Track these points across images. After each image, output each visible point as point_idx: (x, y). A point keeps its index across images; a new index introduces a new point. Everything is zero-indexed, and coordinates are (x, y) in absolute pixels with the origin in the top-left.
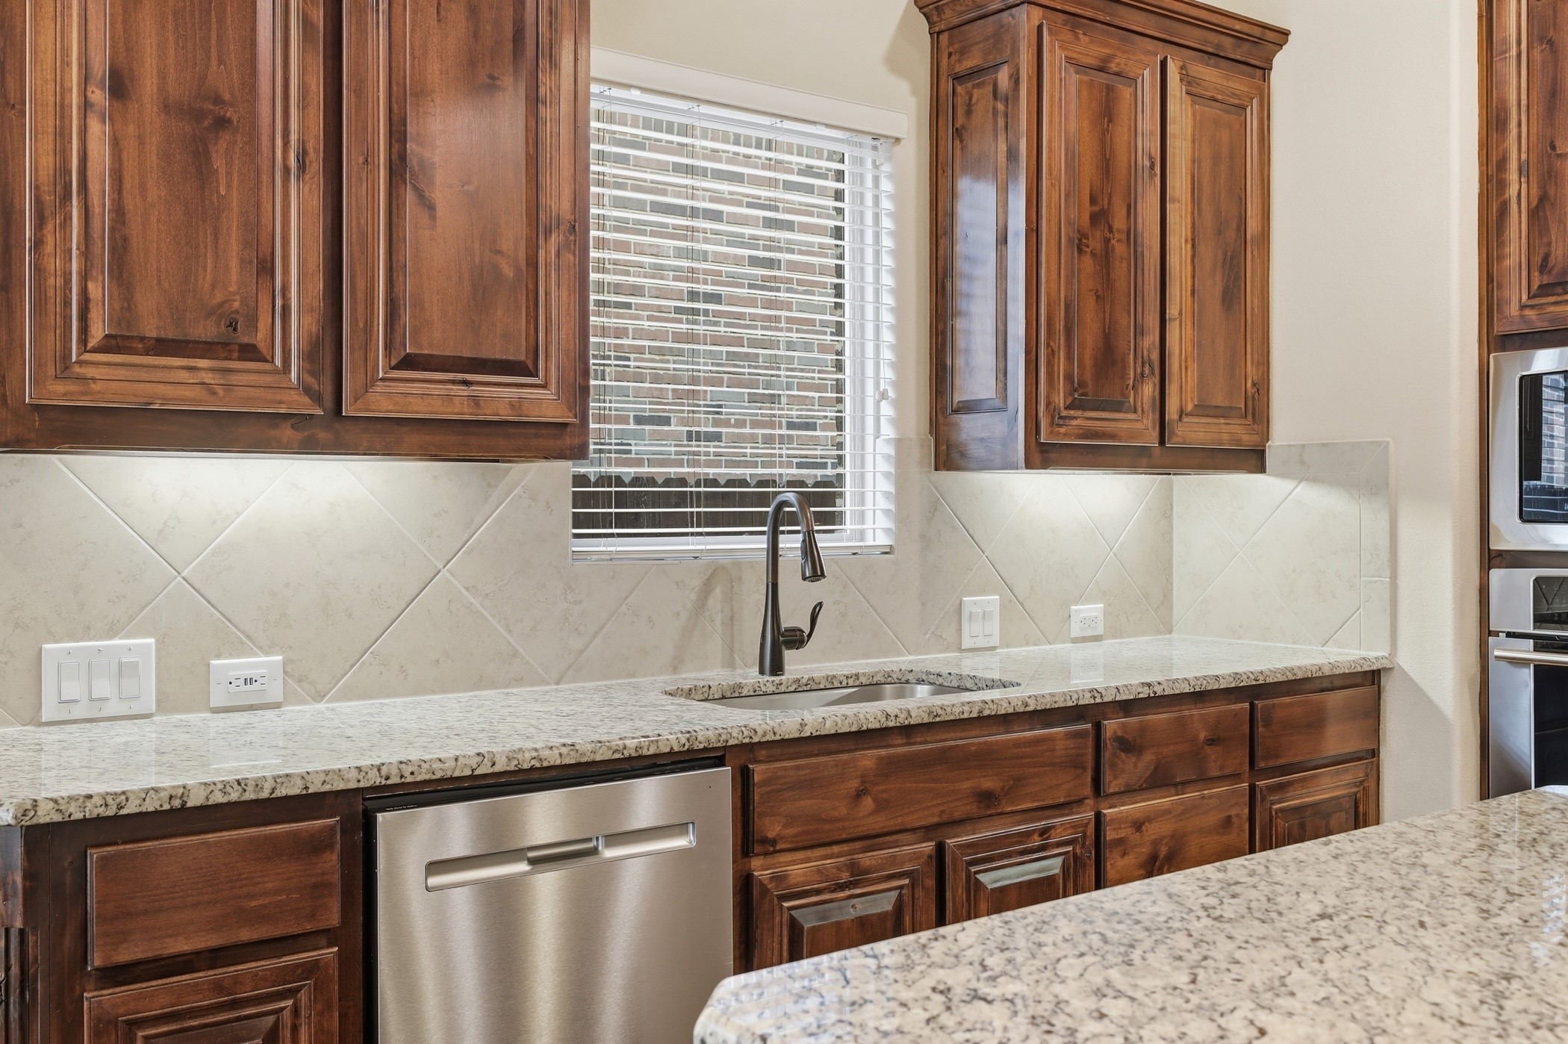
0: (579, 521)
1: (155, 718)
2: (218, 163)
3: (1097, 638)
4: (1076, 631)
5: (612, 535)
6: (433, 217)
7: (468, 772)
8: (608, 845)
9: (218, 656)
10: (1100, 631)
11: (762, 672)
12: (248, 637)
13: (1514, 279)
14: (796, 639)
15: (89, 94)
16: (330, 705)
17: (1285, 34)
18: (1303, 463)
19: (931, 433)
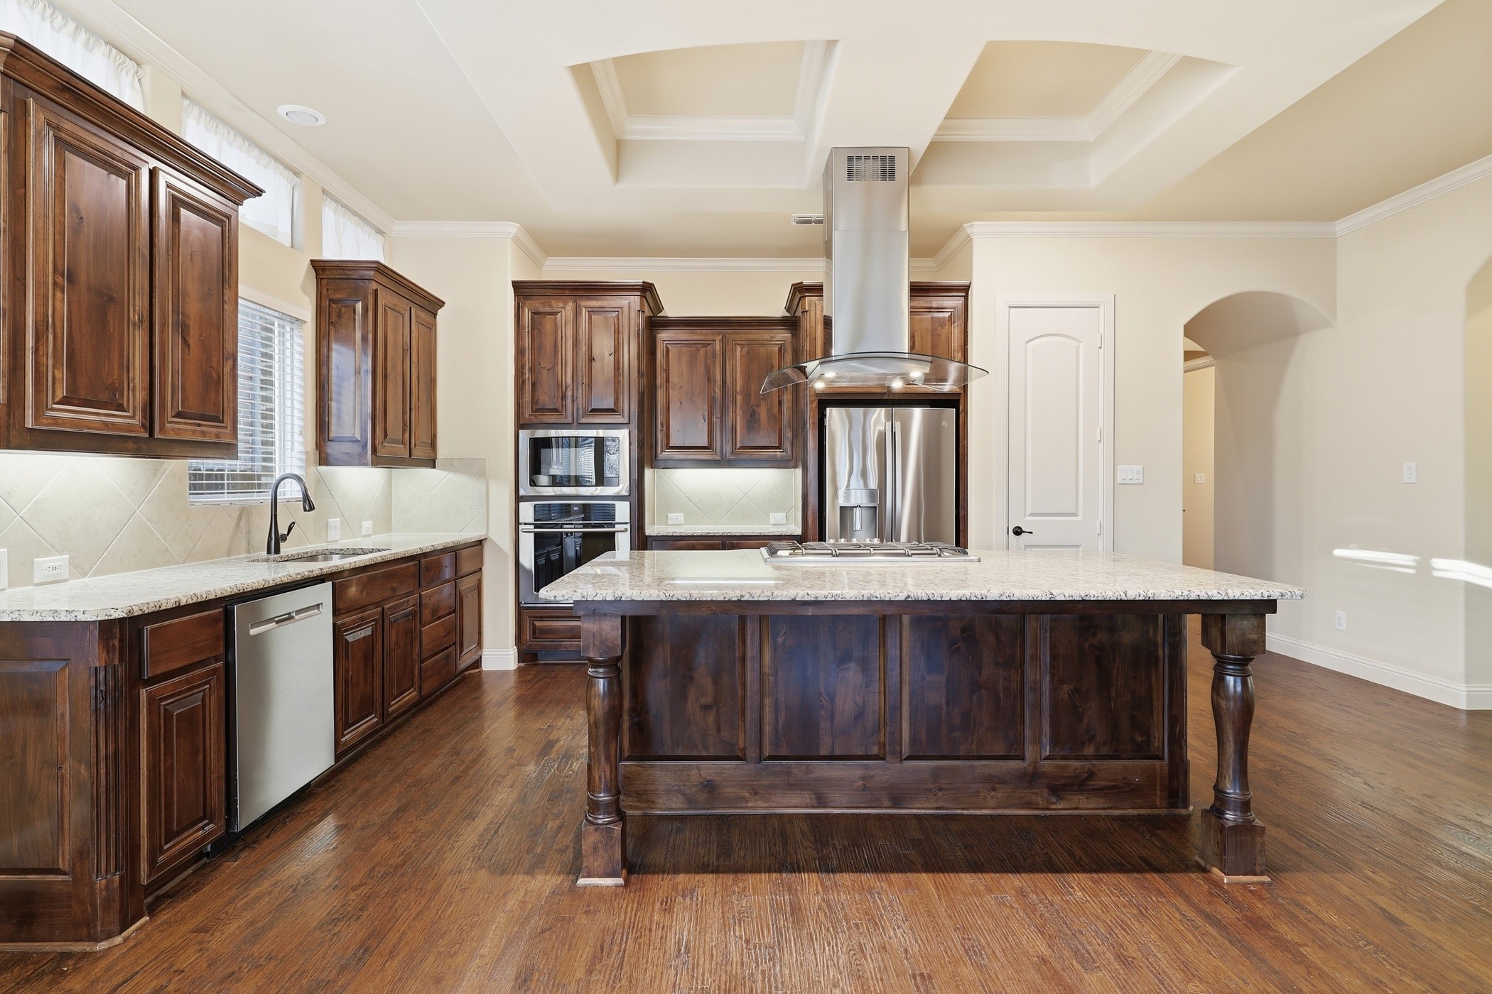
0: (193, 487)
1: (7, 591)
2: (110, 318)
3: (369, 535)
4: (363, 533)
5: (203, 494)
6: (189, 350)
7: (262, 587)
8: (296, 614)
9: (38, 557)
10: (371, 533)
11: (269, 552)
12: (52, 547)
13: (527, 405)
14: (284, 538)
15: (56, 279)
16: (90, 579)
17: (444, 303)
18: (451, 465)
19: (317, 449)
